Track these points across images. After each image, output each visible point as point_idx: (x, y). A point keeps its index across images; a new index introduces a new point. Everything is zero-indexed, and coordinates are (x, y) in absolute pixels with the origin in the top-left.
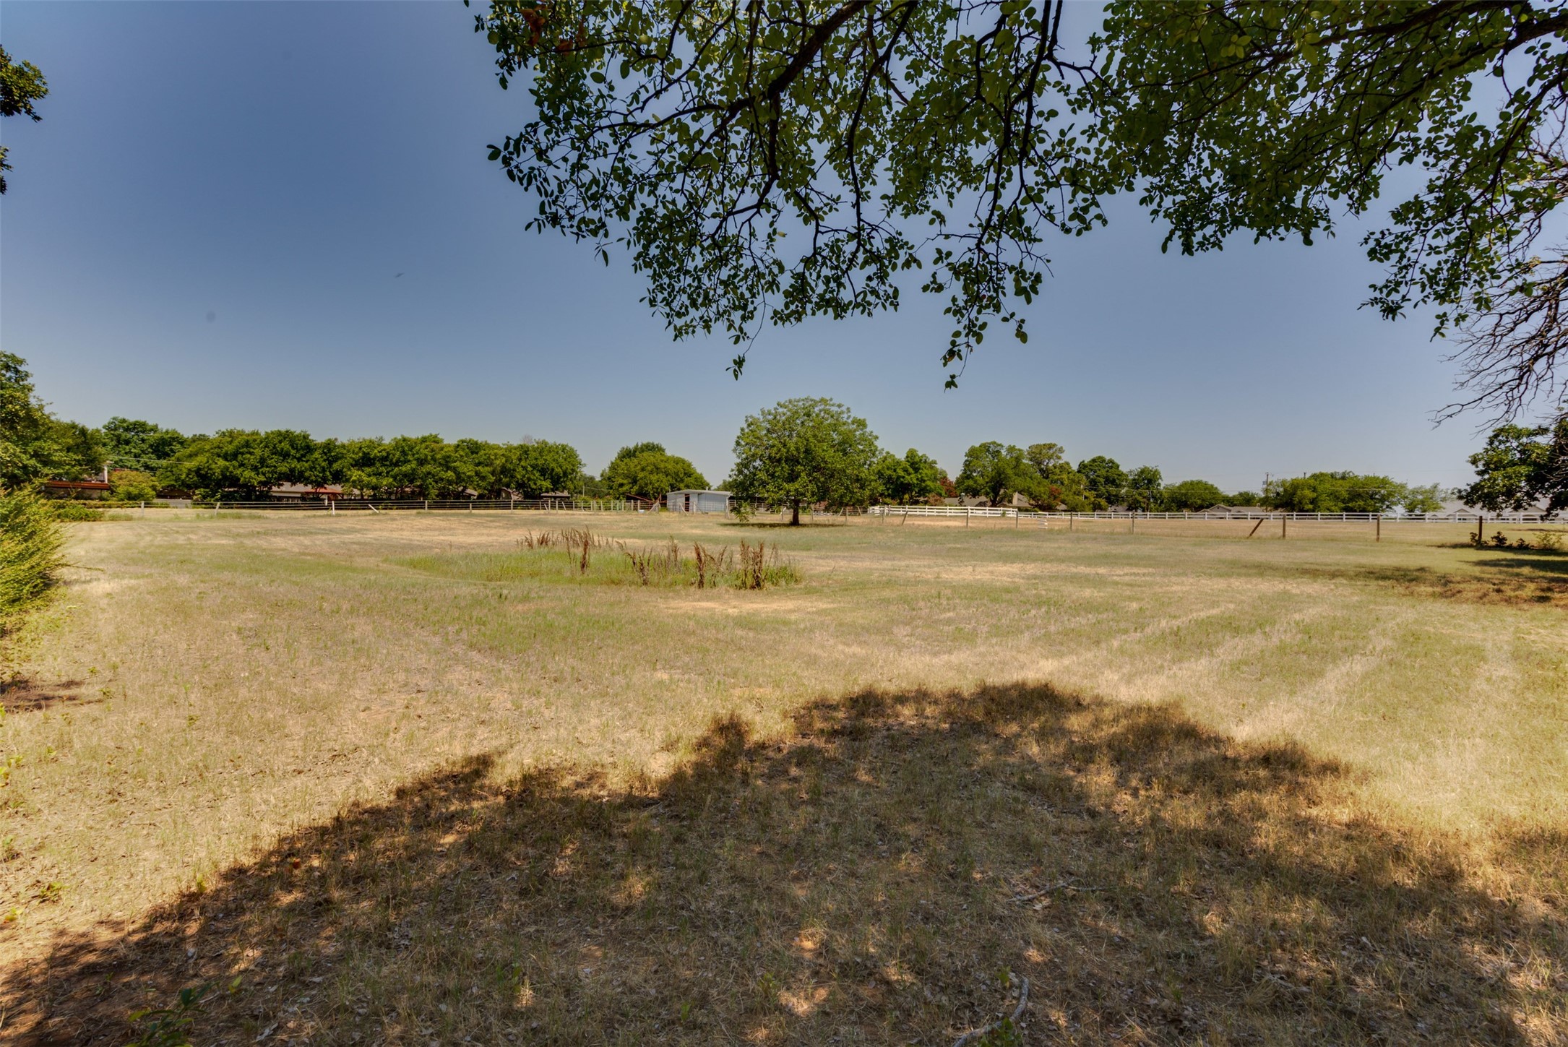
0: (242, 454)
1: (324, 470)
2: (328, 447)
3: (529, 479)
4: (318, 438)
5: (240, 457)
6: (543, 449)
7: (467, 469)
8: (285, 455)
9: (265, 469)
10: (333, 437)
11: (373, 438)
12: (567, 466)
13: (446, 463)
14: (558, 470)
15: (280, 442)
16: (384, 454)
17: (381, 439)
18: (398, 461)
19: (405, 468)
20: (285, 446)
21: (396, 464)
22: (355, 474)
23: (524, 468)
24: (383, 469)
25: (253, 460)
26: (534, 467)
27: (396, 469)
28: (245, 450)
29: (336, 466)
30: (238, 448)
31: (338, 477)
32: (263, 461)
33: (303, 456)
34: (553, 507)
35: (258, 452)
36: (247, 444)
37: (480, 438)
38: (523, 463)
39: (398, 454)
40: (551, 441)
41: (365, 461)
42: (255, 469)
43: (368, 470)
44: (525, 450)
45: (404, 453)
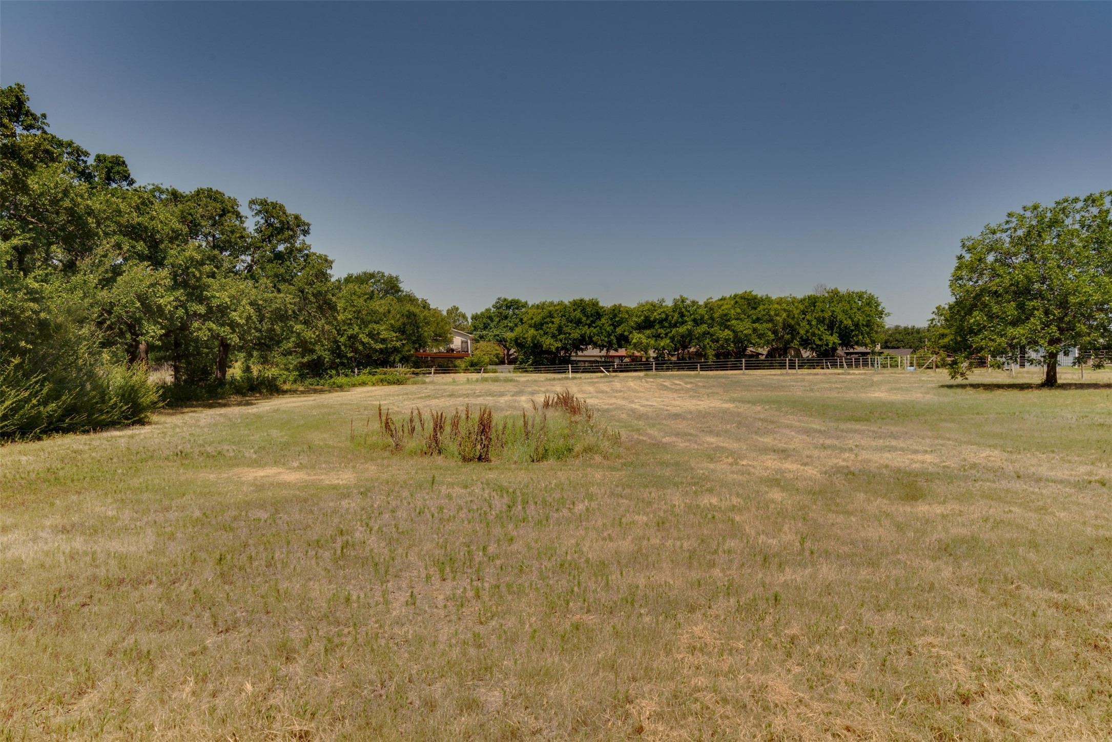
0: (547, 323)
1: (609, 335)
2: (615, 312)
3: (814, 334)
4: (606, 303)
5: (544, 327)
6: (835, 297)
7: (744, 327)
8: (578, 322)
9: (562, 336)
10: (617, 303)
11: (656, 301)
12: (860, 318)
13: (724, 322)
14: (848, 322)
15: (574, 310)
16: (663, 316)
17: (663, 300)
18: (677, 322)
19: (682, 330)
20: (578, 314)
21: (675, 326)
22: (636, 337)
23: (809, 322)
24: (662, 331)
25: (553, 328)
26: (821, 321)
27: (674, 330)
28: (548, 319)
29: (619, 330)
30: (544, 318)
31: (623, 340)
32: (560, 330)
33: (593, 322)
34: (850, 365)
35: (557, 320)
36: (551, 315)
37: (759, 293)
38: (808, 317)
39: (676, 316)
40: (843, 290)
41: (646, 324)
42: (554, 336)
43: (648, 332)
44: (812, 302)
45: (682, 315)
